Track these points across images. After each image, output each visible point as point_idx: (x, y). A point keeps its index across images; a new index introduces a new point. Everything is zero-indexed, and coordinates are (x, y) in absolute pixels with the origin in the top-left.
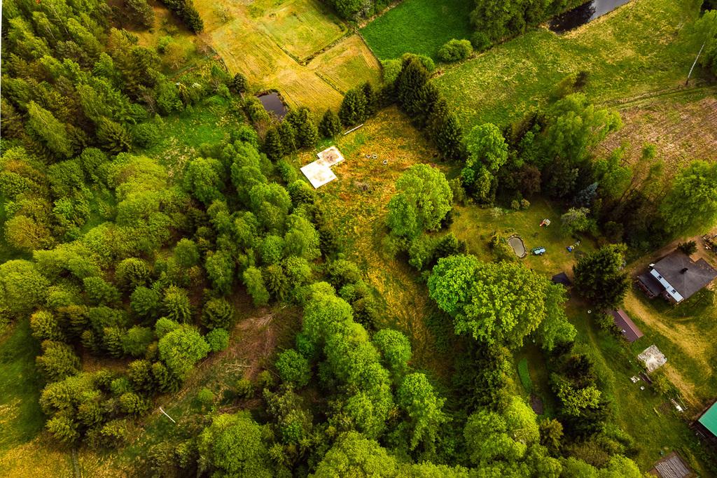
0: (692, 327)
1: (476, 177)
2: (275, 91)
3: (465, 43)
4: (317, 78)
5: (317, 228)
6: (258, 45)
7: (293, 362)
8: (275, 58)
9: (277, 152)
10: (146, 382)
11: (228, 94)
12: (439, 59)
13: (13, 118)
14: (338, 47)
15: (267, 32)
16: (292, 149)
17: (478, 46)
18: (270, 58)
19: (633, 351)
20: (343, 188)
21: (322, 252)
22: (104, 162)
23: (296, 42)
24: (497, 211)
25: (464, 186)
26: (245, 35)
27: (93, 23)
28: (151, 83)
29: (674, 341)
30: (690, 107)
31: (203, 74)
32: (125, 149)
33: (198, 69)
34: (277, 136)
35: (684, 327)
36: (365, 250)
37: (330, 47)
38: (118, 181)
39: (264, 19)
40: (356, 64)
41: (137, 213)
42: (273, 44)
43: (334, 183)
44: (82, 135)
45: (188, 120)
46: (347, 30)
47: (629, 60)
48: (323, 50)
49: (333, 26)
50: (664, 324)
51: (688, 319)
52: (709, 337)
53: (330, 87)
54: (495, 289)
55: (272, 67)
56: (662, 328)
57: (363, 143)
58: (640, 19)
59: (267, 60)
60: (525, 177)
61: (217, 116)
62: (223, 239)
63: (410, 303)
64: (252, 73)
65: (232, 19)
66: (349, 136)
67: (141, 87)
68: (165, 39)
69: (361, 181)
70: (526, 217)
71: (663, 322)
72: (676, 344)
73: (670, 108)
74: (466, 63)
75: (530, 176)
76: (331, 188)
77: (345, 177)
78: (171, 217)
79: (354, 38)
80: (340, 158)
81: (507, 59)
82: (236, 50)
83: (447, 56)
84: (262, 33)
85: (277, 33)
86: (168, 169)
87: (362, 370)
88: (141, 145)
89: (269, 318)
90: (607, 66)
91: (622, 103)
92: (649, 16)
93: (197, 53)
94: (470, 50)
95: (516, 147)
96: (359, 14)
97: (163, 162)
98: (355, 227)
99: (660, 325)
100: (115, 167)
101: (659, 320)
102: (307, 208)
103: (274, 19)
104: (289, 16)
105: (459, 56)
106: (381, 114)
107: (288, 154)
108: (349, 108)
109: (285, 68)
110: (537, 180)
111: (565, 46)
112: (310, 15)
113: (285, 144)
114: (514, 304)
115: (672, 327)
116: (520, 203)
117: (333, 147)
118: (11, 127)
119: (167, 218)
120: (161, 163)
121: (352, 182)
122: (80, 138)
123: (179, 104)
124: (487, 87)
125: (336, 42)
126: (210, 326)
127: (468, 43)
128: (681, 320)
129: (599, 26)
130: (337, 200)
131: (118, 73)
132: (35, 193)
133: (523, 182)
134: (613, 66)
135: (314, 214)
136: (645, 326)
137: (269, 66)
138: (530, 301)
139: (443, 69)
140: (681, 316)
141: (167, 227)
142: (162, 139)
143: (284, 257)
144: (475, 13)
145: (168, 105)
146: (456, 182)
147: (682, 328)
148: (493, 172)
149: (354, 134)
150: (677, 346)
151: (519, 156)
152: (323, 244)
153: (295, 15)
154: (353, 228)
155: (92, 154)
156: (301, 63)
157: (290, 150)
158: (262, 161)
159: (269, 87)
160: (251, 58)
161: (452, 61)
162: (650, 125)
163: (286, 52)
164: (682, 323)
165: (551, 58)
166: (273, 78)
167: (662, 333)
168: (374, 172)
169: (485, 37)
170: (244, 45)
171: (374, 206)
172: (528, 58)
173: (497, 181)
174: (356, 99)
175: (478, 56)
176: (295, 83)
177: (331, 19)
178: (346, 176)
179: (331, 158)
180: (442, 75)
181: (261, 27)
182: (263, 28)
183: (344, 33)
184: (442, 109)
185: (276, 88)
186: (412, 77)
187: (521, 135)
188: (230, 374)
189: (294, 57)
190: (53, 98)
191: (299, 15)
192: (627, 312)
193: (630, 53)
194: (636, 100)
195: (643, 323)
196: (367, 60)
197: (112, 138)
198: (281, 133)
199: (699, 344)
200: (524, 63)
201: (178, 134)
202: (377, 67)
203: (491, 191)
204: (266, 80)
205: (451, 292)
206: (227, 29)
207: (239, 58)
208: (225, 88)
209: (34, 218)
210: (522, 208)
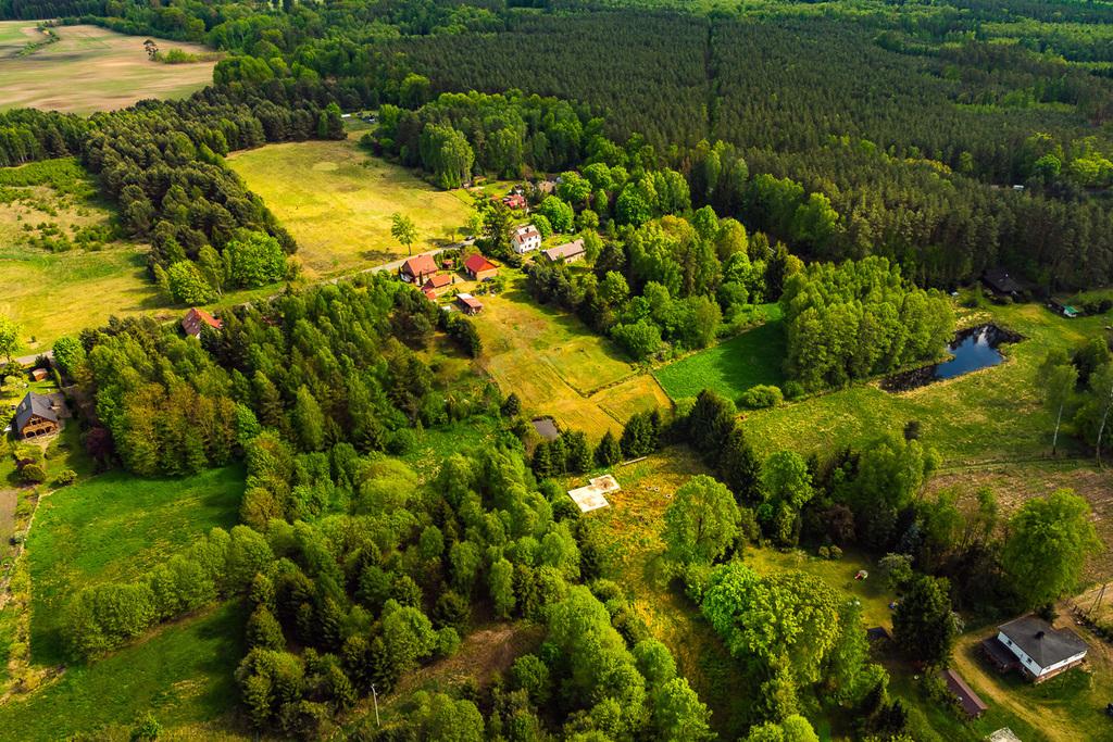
0: (1061, 712)
1: (775, 512)
2: (551, 418)
3: (775, 390)
4: (598, 410)
5: (579, 546)
6: (538, 375)
7: (531, 667)
8: (554, 387)
9: (544, 471)
10: (359, 665)
11: (498, 414)
12: (743, 404)
13: (278, 403)
14: (627, 384)
15: (549, 364)
16: (561, 471)
17: (788, 397)
18: (550, 388)
19: (977, 732)
20: (615, 516)
21: (582, 573)
22: (353, 457)
23: (580, 376)
24: (799, 555)
25: (758, 520)
26: (526, 364)
27: (375, 332)
28: (418, 392)
29: (1035, 727)
30: (1058, 476)
31: (474, 395)
32: (378, 448)
33: (469, 390)
34: (547, 452)
35: (1050, 711)
37: (618, 383)
38: (364, 477)
39: (548, 352)
40: (646, 401)
41: (383, 503)
42: (555, 375)
43: (606, 510)
44: (337, 430)
45: (449, 434)
46: (638, 369)
47: (979, 424)
48: (610, 385)
49: (623, 365)
50: (1021, 705)
51: (1055, 701)
52: (1085, 727)
53: (613, 420)
54: (776, 590)
55: (550, 395)
56: (1018, 708)
57: (644, 475)
58: (994, 386)
59: (545, 389)
60: (834, 517)
61: (482, 434)
62: (472, 530)
63: (682, 641)
64: (527, 398)
65: (514, 349)
66: (630, 467)
67: (409, 394)
68: (440, 359)
69: (638, 511)
70: (838, 567)
71: (1019, 702)
72: (1038, 730)
73: (1031, 475)
74: (776, 410)
75: (840, 516)
76: (601, 515)
77: (618, 506)
78: (416, 516)
79: (647, 378)
80: (615, 486)
81: (825, 412)
82: (514, 376)
83: (752, 400)
84: (544, 364)
85: (560, 366)
86: (420, 477)
87: (613, 670)
88: (395, 450)
89: (509, 633)
90: (950, 428)
91: (967, 465)
92: (1006, 385)
93: (471, 374)
94: (780, 399)
95: (824, 483)
96: (654, 355)
97: (415, 468)
98: (624, 557)
99: (1016, 704)
100: (364, 463)
101: (1014, 700)
102: (571, 524)
103: (559, 352)
104: (575, 352)
105: (766, 403)
106: (670, 450)
107: (556, 477)
108: (632, 435)
109: (564, 398)
110: (848, 521)
111: (897, 404)
112: (599, 353)
113: (554, 464)
114: (797, 609)
115: (1032, 709)
116: (830, 550)
117: (609, 476)
118: (272, 412)
119: (412, 517)
120: (412, 469)
121: (626, 511)
122: (336, 433)
123: (444, 416)
124: (799, 436)
125: (625, 379)
126: (441, 622)
127: (779, 390)
128: (1044, 702)
129: (942, 389)
130: (607, 528)
131: (390, 378)
132: (279, 473)
133: (832, 522)
134: (958, 428)
135: (577, 529)
136: (995, 703)
137: (547, 393)
138: (817, 607)
139: (747, 414)
140: (1045, 697)
141: (409, 525)
142: (420, 447)
143: (538, 565)
144: (787, 361)
145: (432, 415)
146: (749, 512)
147: (1047, 712)
148: (795, 508)
149: (635, 466)
150: (1041, 733)
151: (827, 496)
152: (585, 562)
153: (582, 351)
154: (622, 558)
155: (345, 449)
156: (582, 395)
157: (559, 471)
158: (525, 474)
159: (544, 413)
160: (529, 386)
161: (758, 408)
162: (1003, 489)
163: (568, 384)
164: (1047, 706)
165: (879, 414)
166: (550, 405)
167: (1018, 715)
168: (654, 504)
169: (799, 387)
170: (522, 372)
171: (650, 538)
172: (851, 413)
173: (800, 520)
174: (640, 425)
175: (790, 405)
176: (574, 413)
177: (622, 359)
178: (620, 505)
179: (605, 486)
180: (745, 420)
181: (544, 359)
182: (546, 359)
183: (635, 372)
184: (738, 440)
185: (552, 415)
186: (706, 409)
187: (829, 472)
188: (453, 686)
189: (576, 389)
190: (322, 390)
191: (587, 352)
192: (969, 684)
193: (981, 418)
194: (987, 463)
195: (992, 700)
196: (658, 398)
197: (369, 434)
198: (552, 450)
199: (1072, 733)
200: (846, 417)
201: (436, 446)
202: (668, 404)
203: (793, 532)
204: (542, 406)
205: (728, 598)
206: (507, 357)
207: (516, 384)
208: (497, 407)
209: (274, 494)
210: (832, 557)
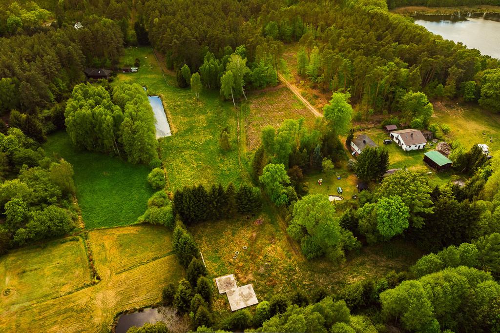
2: (120, 314)
3: (157, 169)
4: (124, 275)
6: (41, 317)
8: (71, 305)
14: (95, 249)
15: (27, 304)
18: (68, 310)
20: (262, 283)
23: (62, 280)
26: (14, 327)
36: (327, 280)
37: (91, 255)
39: (7, 302)
40: (126, 241)
42: (51, 302)
43: (256, 288)
46: (78, 237)
47: (207, 119)
48: (90, 260)
49: (64, 246)
53: (142, 267)
55: (82, 311)
57: (219, 258)
59: (69, 314)
63: (376, 264)
66: (208, 265)
77: (252, 279)
79: (93, 235)
80: (231, 277)
81: (178, 160)
84: (26, 309)
90: (207, 127)
98: (304, 283)
103: (13, 293)
104: (21, 278)
105: (164, 178)
109: (93, 299)
111: (181, 135)
112: (36, 260)
117: (216, 279)
121: (258, 275)
125: (88, 249)
130: (274, 289)
137: (79, 313)
149: (207, 261)
153: (24, 272)
154: (305, 285)
156: (94, 283)
159: (110, 320)
163: (70, 293)
165: (188, 143)
166: (99, 313)
168: (254, 258)
171: (286, 265)
175: (165, 171)
176: (120, 294)
177: (54, 245)
178: (251, 277)
179: (229, 284)
182: (18, 306)
183: (81, 240)
185: (116, 312)
189: (82, 288)
191: (27, 269)
193: (203, 117)
196: (126, 232)
202: (139, 228)
204: (97, 321)
